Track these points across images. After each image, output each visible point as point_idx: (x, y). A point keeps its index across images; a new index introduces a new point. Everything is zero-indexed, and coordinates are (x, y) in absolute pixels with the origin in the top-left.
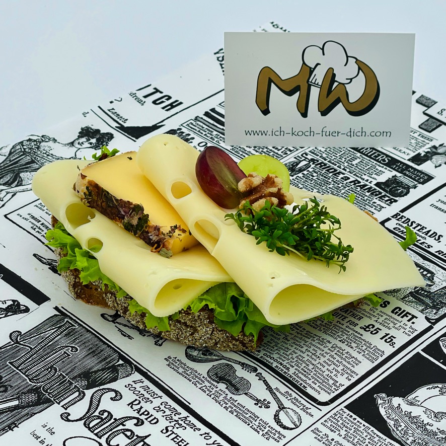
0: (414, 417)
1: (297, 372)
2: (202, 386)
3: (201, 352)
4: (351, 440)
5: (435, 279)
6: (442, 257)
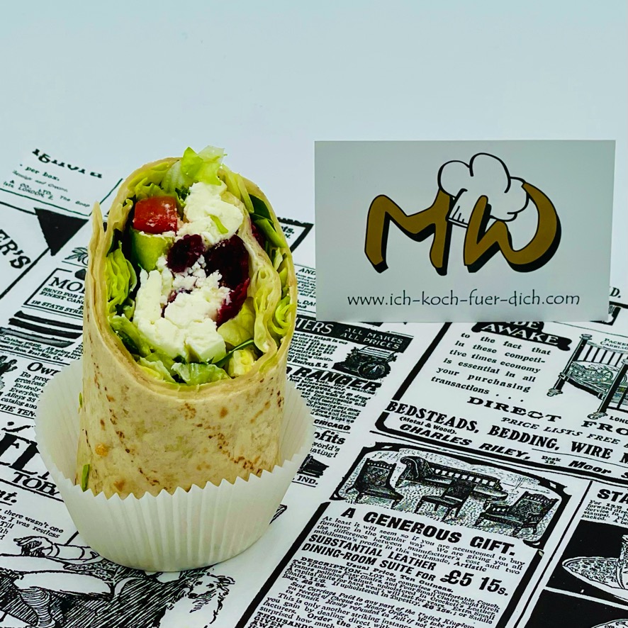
5: (505, 488)
6: (494, 452)
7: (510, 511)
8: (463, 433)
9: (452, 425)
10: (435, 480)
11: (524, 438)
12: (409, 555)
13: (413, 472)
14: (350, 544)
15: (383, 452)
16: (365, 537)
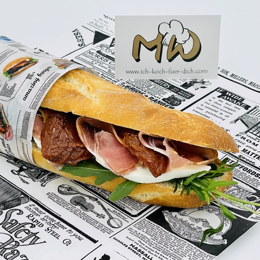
0: (184, 221)
1: (120, 201)
2: (67, 207)
3: (66, 189)
4: (150, 233)
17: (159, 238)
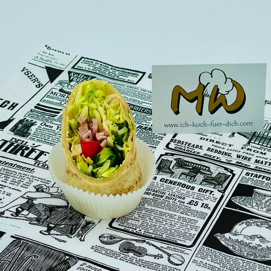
0: (240, 241)
1: (167, 236)
2: (120, 257)
3: (108, 238)
4: (216, 262)
5: (212, 170)
6: (208, 157)
7: (213, 179)
8: (197, 150)
9: (193, 147)
10: (186, 167)
11: (220, 152)
12: (176, 194)
13: (179, 164)
14: (155, 190)
15: (168, 156)
16: (160, 188)
17: (228, 265)
